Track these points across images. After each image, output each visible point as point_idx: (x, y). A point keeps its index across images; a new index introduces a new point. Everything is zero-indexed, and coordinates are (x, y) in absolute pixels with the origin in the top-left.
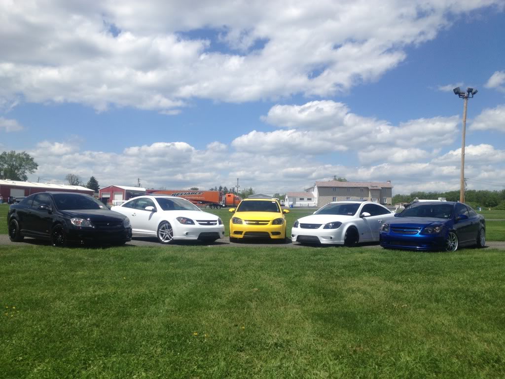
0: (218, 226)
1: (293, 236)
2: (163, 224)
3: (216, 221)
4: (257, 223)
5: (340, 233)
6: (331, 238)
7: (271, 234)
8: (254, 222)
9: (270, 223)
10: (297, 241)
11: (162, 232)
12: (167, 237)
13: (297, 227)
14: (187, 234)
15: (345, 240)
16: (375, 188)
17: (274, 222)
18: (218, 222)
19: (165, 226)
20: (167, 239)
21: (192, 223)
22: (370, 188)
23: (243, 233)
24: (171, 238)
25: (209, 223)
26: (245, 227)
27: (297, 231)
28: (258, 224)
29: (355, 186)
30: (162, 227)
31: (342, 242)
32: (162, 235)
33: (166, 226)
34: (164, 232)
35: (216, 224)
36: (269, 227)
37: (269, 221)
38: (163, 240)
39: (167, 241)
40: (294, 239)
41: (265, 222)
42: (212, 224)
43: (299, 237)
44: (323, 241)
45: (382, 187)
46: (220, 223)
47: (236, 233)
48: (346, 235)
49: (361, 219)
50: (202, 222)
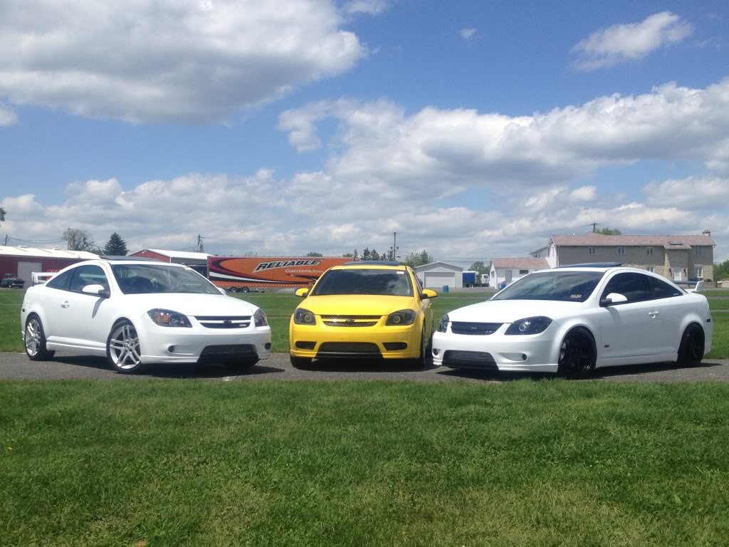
0: (252, 329)
1: (436, 352)
2: (121, 325)
3: (249, 318)
4: (351, 321)
5: (547, 344)
6: (524, 357)
7: (382, 348)
8: (344, 320)
9: (380, 321)
10: (444, 363)
11: (117, 344)
12: (129, 357)
13: (445, 331)
14: (172, 349)
15: (560, 362)
16: (678, 247)
17: (392, 319)
18: (252, 321)
19: (123, 329)
20: (129, 361)
21: (187, 323)
22: (667, 247)
23: (317, 347)
24: (137, 360)
25: (228, 322)
26: (321, 332)
27: (445, 340)
28: (351, 324)
29: (636, 244)
30: (117, 334)
31: (553, 365)
32: (118, 352)
33: (126, 331)
34: (121, 345)
35: (248, 324)
36: (379, 332)
37: (378, 317)
38: (119, 365)
39: (128, 367)
40: (438, 360)
41: (369, 320)
42: (237, 326)
43: (448, 354)
44: (504, 365)
45: (693, 244)
46: (259, 324)
47: (301, 345)
48: (562, 350)
49: (603, 310)
50: (209, 322)
